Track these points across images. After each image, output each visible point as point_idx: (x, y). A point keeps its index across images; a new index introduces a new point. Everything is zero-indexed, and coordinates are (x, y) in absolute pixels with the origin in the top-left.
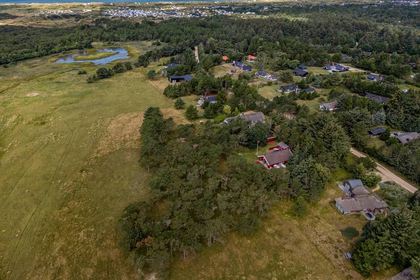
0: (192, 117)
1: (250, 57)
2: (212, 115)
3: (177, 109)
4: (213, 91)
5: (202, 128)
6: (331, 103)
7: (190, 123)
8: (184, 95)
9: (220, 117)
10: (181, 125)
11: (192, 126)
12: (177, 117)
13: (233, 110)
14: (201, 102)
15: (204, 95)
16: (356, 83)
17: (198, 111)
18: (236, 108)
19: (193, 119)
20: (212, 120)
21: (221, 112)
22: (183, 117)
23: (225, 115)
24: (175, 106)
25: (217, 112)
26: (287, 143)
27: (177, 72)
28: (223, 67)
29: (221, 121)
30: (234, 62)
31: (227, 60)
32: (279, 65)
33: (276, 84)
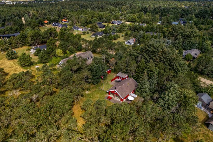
0: (26, 64)
1: (63, 20)
2: (46, 59)
3: (10, 59)
4: (42, 41)
5: (39, 73)
6: (132, 39)
7: (25, 71)
8: (16, 47)
9: (54, 60)
10: (15, 74)
11: (27, 73)
12: (10, 67)
13: (65, 53)
14: (33, 51)
15: (35, 45)
16: (137, 27)
17: (31, 58)
18: (67, 51)
19: (28, 66)
20: (48, 64)
21: (55, 56)
22: (17, 66)
23: (59, 58)
24: (6, 58)
25: (51, 56)
26: (126, 72)
27: (7, 32)
28: (46, 27)
29: (57, 64)
30: (53, 23)
31: (48, 23)
32: (85, 22)
33: (88, 33)
